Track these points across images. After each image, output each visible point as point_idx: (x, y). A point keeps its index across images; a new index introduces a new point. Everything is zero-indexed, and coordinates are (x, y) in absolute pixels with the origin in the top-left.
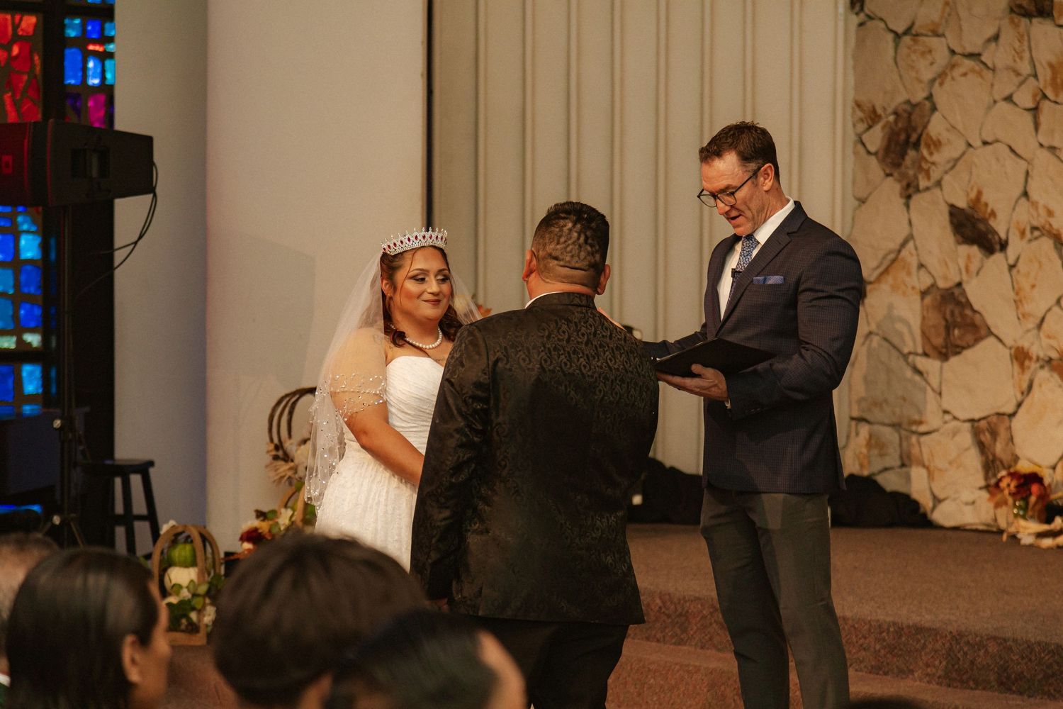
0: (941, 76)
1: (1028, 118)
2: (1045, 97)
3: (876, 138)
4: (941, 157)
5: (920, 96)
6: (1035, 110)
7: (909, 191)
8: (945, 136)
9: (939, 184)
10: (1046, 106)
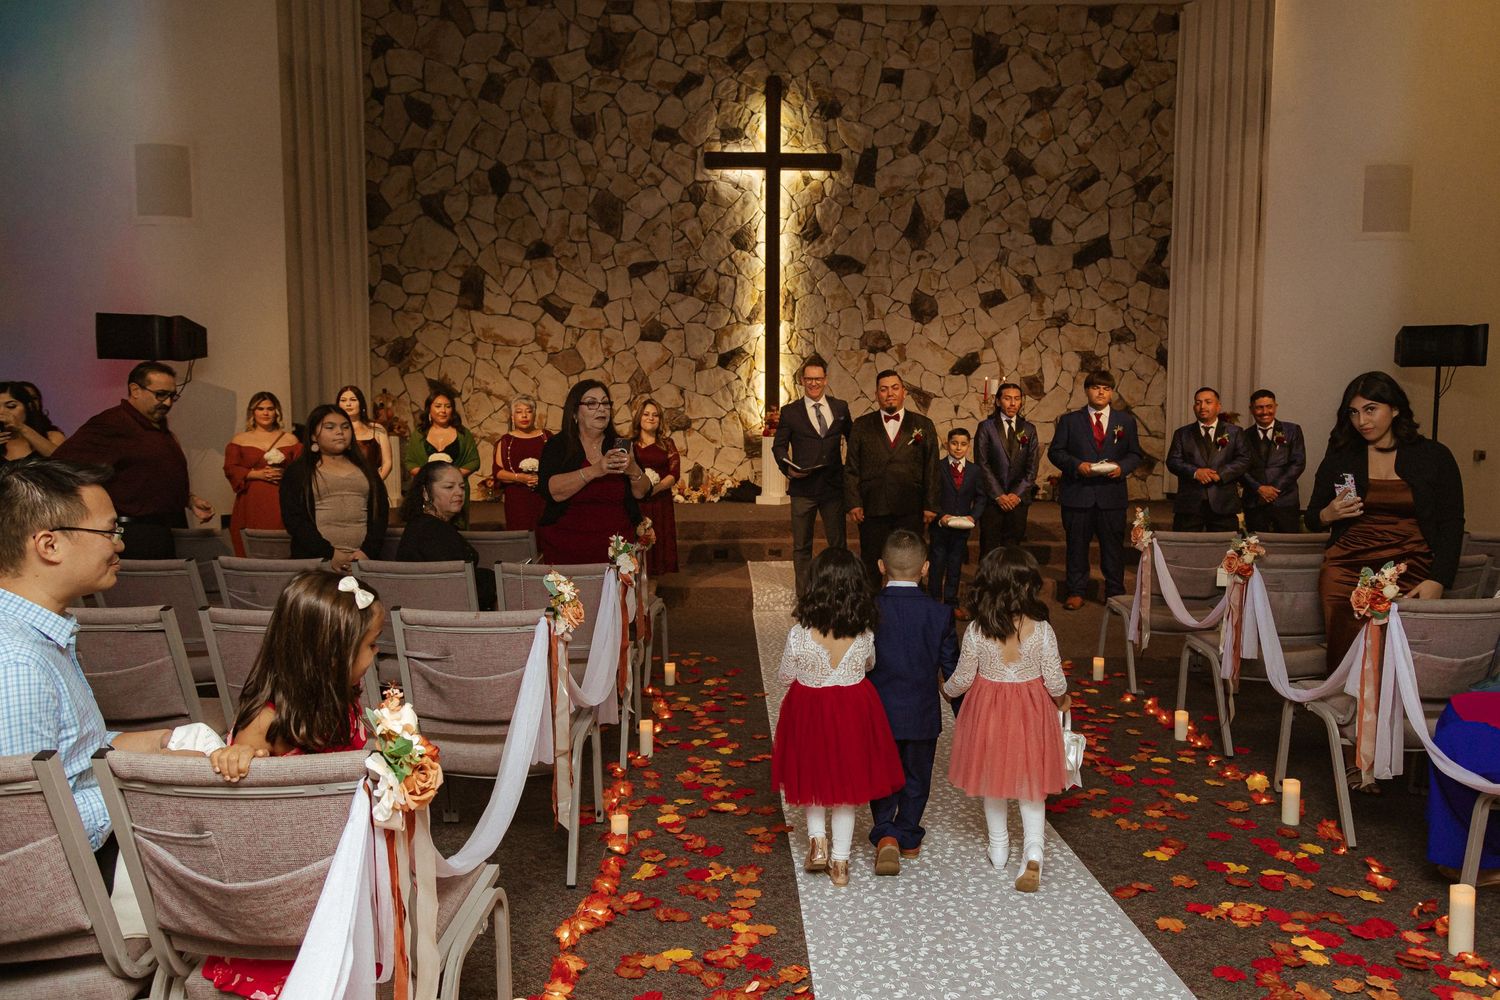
0: (421, 328)
1: (470, 349)
2: (479, 340)
3: (383, 350)
4: (422, 360)
5: (408, 335)
6: (474, 346)
7: (404, 373)
8: (425, 352)
9: (421, 370)
10: (480, 343)
